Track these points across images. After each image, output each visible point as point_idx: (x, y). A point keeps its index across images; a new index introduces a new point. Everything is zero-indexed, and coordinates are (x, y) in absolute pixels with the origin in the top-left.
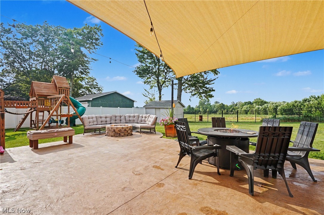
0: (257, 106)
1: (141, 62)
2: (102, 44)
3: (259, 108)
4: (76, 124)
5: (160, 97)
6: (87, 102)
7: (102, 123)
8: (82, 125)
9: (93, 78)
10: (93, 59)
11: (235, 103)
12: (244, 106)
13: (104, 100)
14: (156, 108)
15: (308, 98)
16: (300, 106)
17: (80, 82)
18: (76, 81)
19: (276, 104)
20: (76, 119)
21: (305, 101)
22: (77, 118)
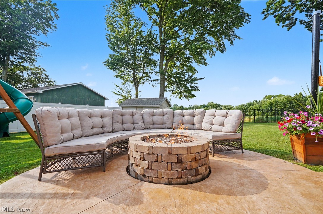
1: (114, 50)
2: (55, 27)
4: (10, 131)
6: (33, 97)
7: (95, 130)
8: (23, 133)
9: (40, 69)
10: (41, 43)
13: (63, 95)
14: (137, 107)
15: (252, 102)
16: (247, 109)
17: (18, 72)
18: (12, 70)
20: (10, 124)
21: (250, 104)
22: (12, 121)
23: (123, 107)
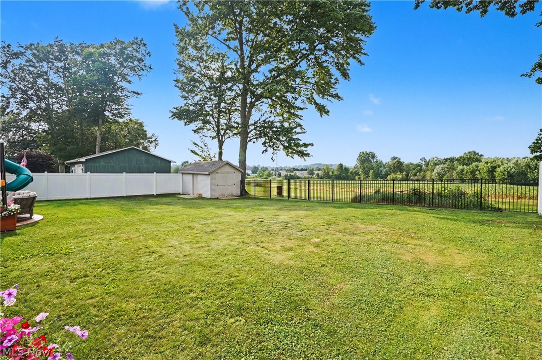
0: (460, 167)
3: (462, 170)
5: (221, 154)
6: (81, 165)
10: (134, 92)
11: (428, 161)
12: (438, 167)
13: (111, 161)
14: (193, 174)
19: (492, 163)
23: (183, 173)
